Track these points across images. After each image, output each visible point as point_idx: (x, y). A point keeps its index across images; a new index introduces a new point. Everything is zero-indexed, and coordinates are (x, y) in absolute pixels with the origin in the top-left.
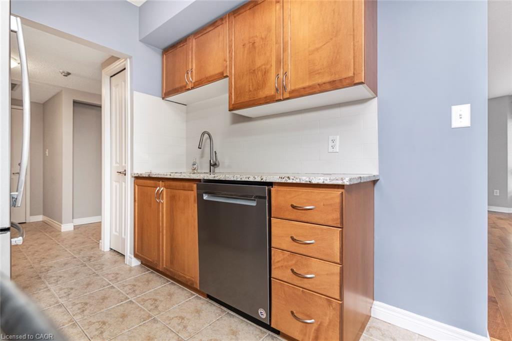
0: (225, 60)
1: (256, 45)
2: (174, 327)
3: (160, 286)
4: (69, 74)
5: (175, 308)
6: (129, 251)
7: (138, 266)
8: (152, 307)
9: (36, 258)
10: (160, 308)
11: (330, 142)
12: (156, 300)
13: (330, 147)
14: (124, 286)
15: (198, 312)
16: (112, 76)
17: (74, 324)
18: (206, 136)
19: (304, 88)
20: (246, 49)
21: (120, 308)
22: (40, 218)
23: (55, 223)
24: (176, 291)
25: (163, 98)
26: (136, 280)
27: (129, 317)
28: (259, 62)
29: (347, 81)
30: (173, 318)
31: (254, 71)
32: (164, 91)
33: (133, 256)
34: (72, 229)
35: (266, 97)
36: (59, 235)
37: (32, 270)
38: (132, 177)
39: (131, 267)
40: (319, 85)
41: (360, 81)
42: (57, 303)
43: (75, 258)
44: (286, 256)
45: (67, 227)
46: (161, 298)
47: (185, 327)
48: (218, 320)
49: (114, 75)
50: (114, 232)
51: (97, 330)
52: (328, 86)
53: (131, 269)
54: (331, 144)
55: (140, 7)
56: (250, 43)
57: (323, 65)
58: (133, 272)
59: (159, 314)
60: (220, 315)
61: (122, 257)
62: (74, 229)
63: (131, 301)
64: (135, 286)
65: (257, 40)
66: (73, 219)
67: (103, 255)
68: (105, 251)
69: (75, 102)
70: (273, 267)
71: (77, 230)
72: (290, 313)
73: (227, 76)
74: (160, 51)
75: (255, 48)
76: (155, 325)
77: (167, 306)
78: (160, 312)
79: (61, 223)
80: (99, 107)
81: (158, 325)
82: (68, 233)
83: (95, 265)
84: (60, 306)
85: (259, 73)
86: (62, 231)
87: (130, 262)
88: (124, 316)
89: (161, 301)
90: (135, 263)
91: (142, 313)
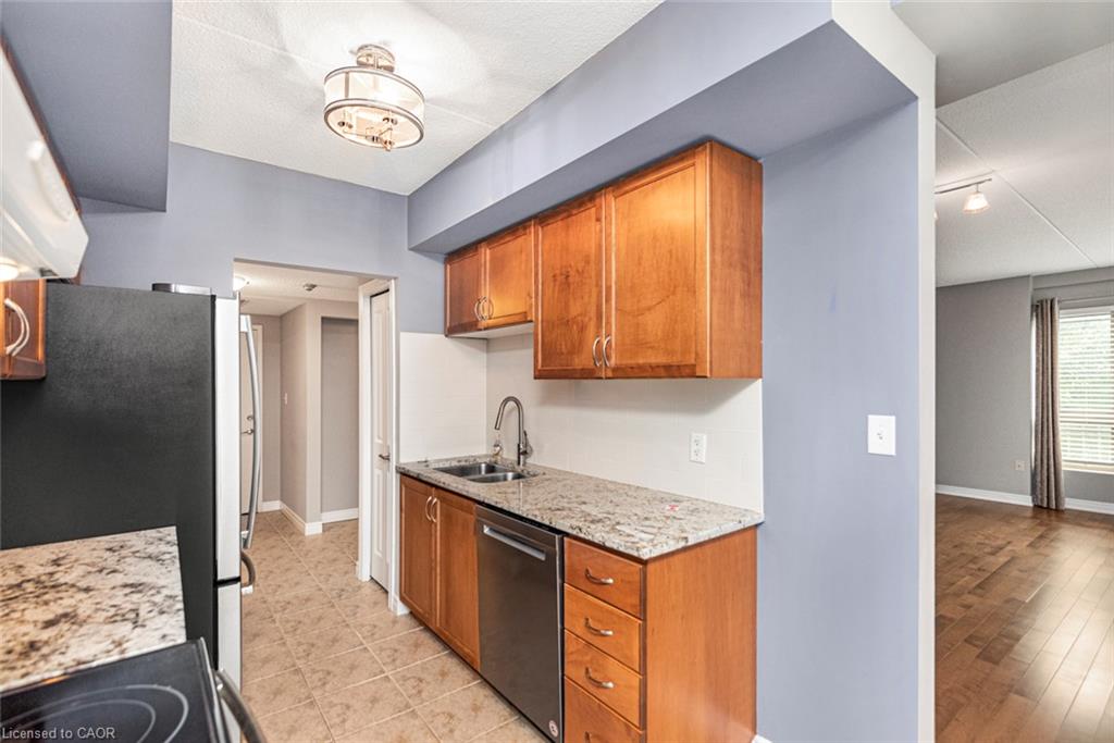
0: (529, 295)
1: (571, 279)
2: (436, 729)
3: (432, 656)
4: (314, 286)
5: (445, 698)
6: (393, 587)
7: (405, 615)
8: (414, 691)
9: (270, 585)
10: (424, 695)
11: (693, 445)
12: (421, 680)
13: (693, 453)
14: (382, 650)
15: (476, 709)
16: (372, 296)
17: (312, 702)
18: (511, 404)
19: (632, 368)
20: (558, 283)
21: (371, 685)
22: (276, 505)
23: (297, 519)
24: (454, 669)
25: (446, 336)
26: (400, 641)
27: (381, 703)
28: (575, 309)
29: (687, 371)
30: (438, 714)
31: (568, 321)
32: (448, 325)
33: (398, 599)
34: (320, 531)
35: (582, 369)
36: (301, 541)
37: (264, 606)
38: (397, 472)
39: (396, 617)
40: (651, 367)
41: (703, 374)
42: (294, 666)
43: (320, 589)
44: (580, 647)
45: (313, 529)
46: (429, 679)
47: (451, 731)
48: (501, 727)
49: (377, 295)
50: (376, 551)
51: (339, 715)
52: (662, 372)
53: (395, 622)
54: (694, 447)
55: (409, 197)
56: (561, 274)
57: (656, 335)
58: (398, 626)
59: (421, 703)
60: (505, 720)
61: (384, 595)
62: (324, 531)
63: (387, 677)
64: (396, 651)
65: (572, 273)
66: (322, 511)
67: (359, 587)
68: (364, 580)
69: (324, 319)
70: (566, 660)
71: (327, 533)
72: (584, 734)
73: (531, 321)
74: (442, 257)
75: (569, 285)
76: (412, 722)
77: (436, 693)
78: (423, 701)
79: (305, 520)
80: (355, 322)
81: (417, 722)
82: (314, 539)
83: (346, 606)
84: (298, 671)
85: (575, 327)
86: (307, 534)
87: (395, 608)
88: (374, 701)
89: (428, 683)
90: (401, 610)
91: (399, 699)
